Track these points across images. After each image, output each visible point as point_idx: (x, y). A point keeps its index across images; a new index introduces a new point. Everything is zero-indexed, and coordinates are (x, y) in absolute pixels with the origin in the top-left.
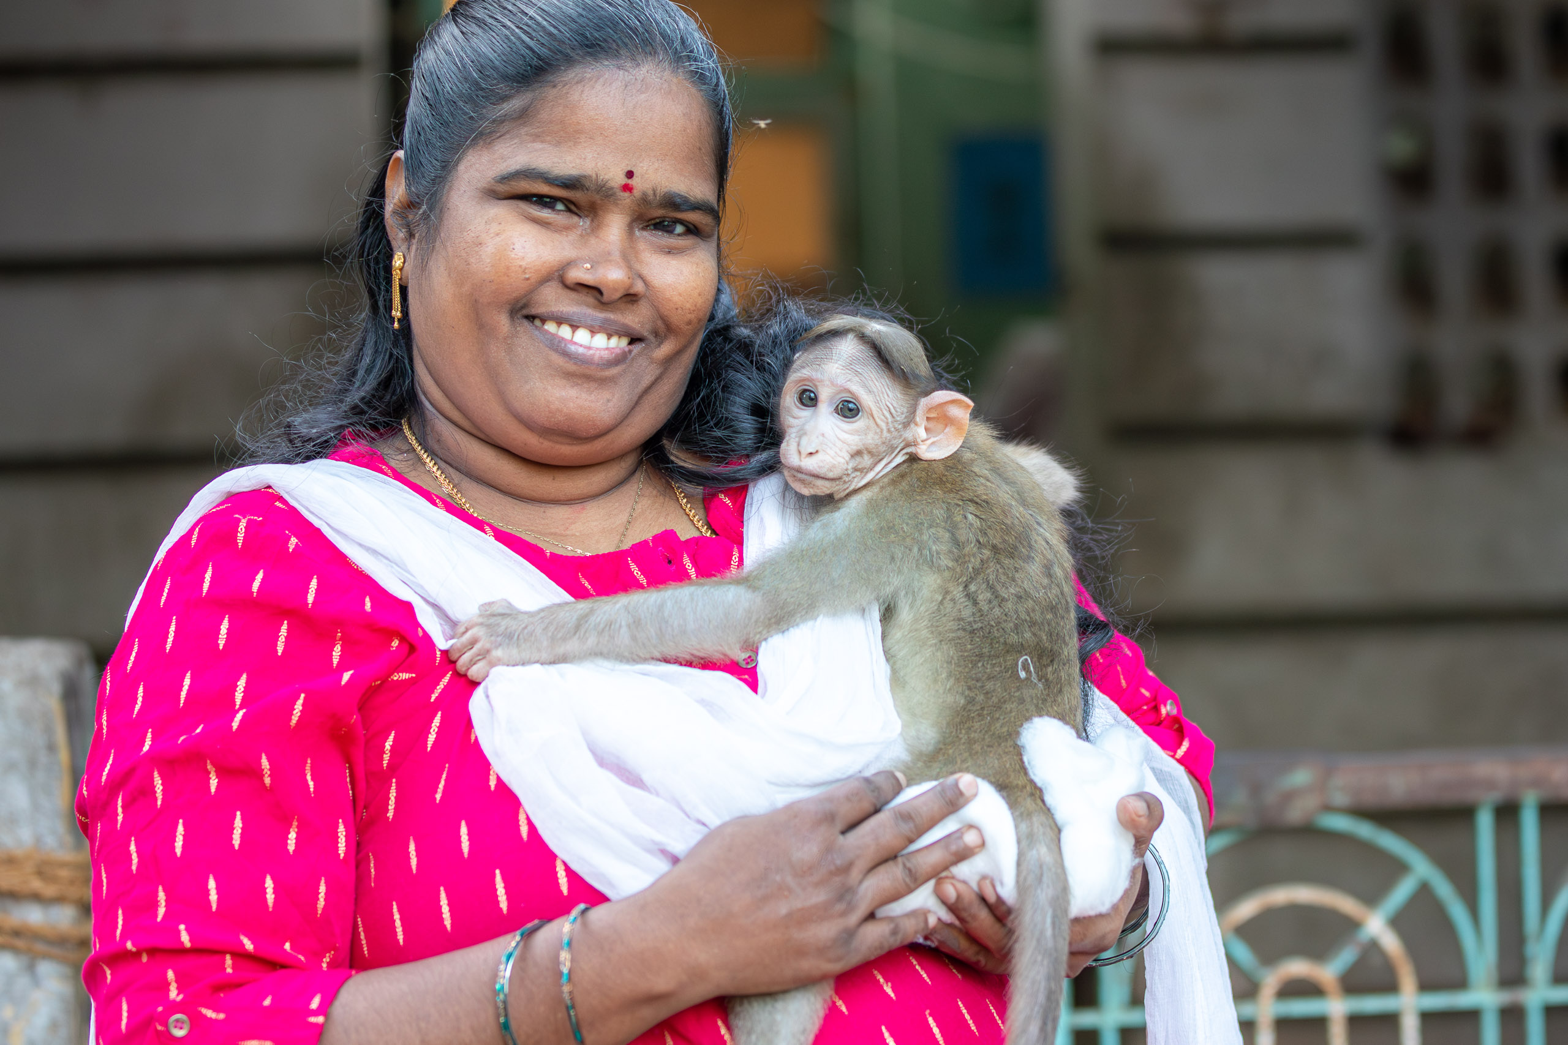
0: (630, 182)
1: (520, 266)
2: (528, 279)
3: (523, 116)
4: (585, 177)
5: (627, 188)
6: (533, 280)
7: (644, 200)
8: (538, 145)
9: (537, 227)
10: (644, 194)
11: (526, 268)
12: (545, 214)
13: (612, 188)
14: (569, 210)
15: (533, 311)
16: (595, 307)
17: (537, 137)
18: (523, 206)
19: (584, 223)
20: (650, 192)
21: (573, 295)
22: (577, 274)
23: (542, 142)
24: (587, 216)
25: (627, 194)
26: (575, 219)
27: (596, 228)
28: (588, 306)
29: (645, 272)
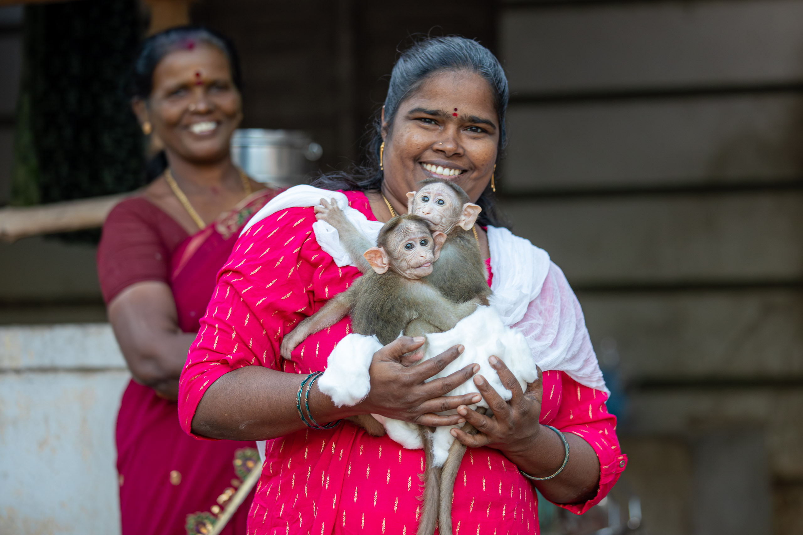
0: (456, 112)
1: (416, 144)
2: (419, 148)
3: (419, 89)
4: (439, 111)
5: (455, 115)
6: (421, 149)
7: (462, 119)
8: (423, 100)
9: (423, 130)
10: (461, 117)
11: (418, 145)
12: (426, 125)
13: (449, 115)
14: (436, 124)
15: (422, 160)
16: (444, 159)
17: (423, 97)
18: (418, 122)
19: (441, 128)
20: (464, 116)
21: (436, 154)
22: (436, 147)
23: (425, 98)
24: (442, 126)
25: (455, 117)
26: (438, 127)
27: (445, 130)
28: (442, 158)
29: (463, 146)
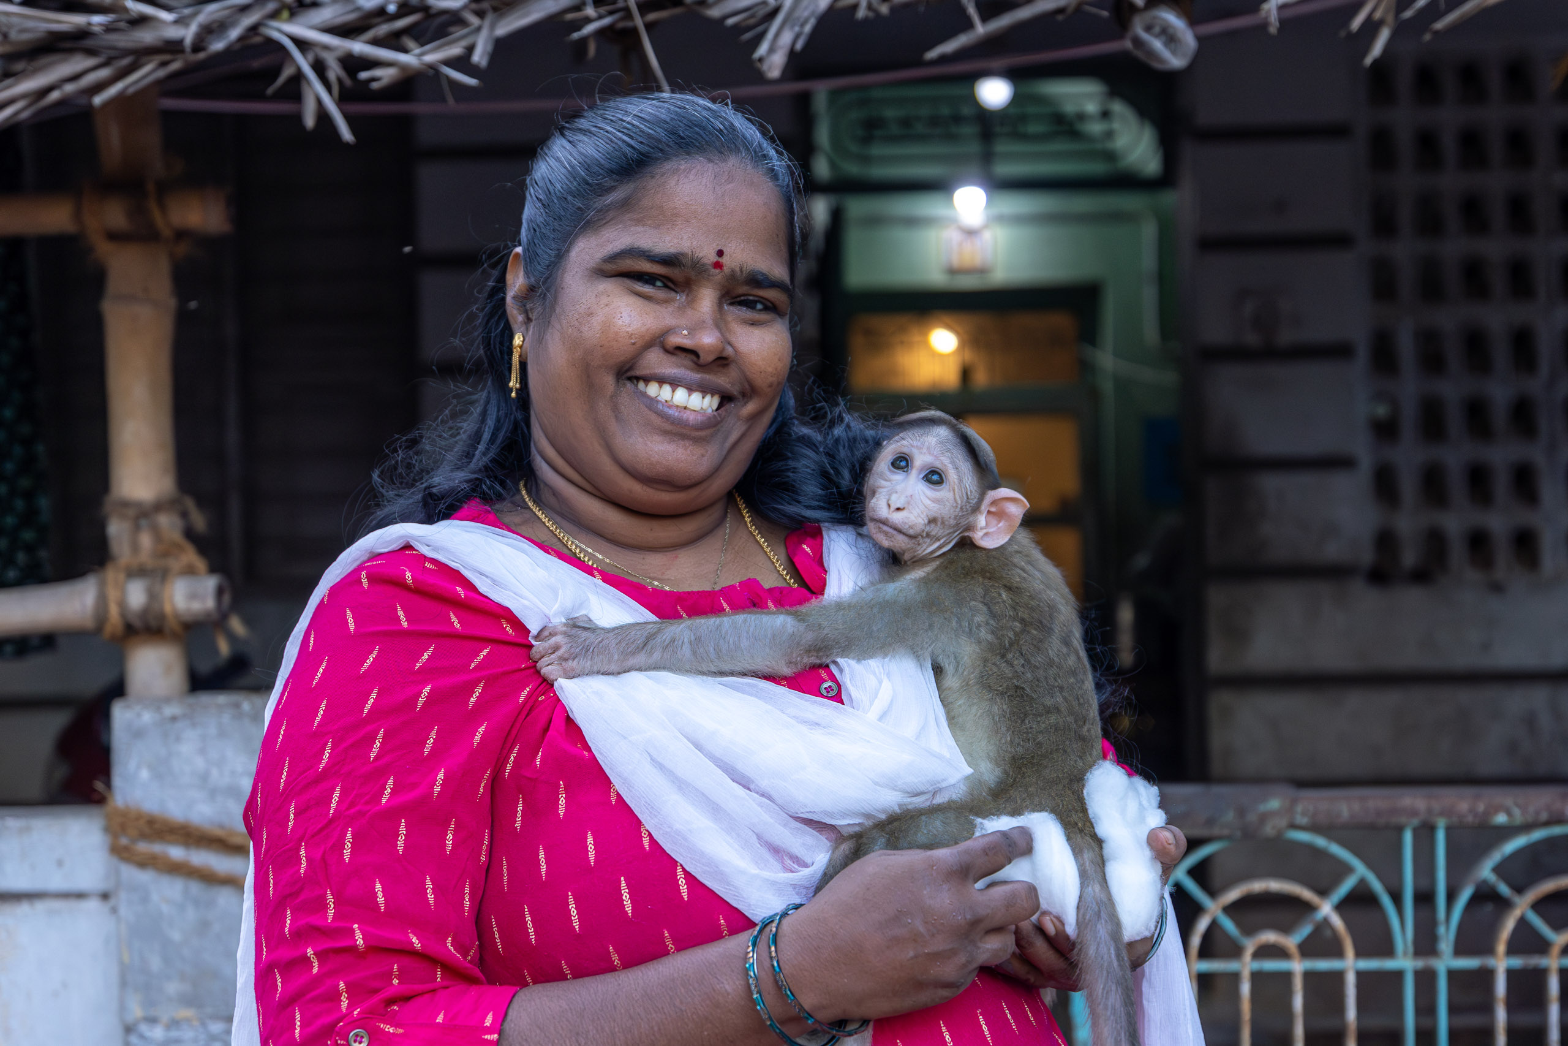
0: (720, 260)
1: (628, 332)
2: (634, 344)
3: (625, 205)
4: (682, 254)
5: (718, 265)
6: (638, 345)
7: (732, 277)
8: (640, 229)
9: (642, 299)
10: (732, 271)
11: (632, 334)
12: (647, 289)
13: (704, 265)
14: (666, 286)
15: (638, 373)
16: (692, 370)
17: (639, 222)
18: (628, 282)
19: (681, 298)
20: (738, 269)
21: (673, 359)
22: (675, 340)
23: (643, 225)
24: (683, 292)
25: (717, 271)
26: (673, 294)
27: (691, 302)
28: (686, 367)
29: (733, 339)
